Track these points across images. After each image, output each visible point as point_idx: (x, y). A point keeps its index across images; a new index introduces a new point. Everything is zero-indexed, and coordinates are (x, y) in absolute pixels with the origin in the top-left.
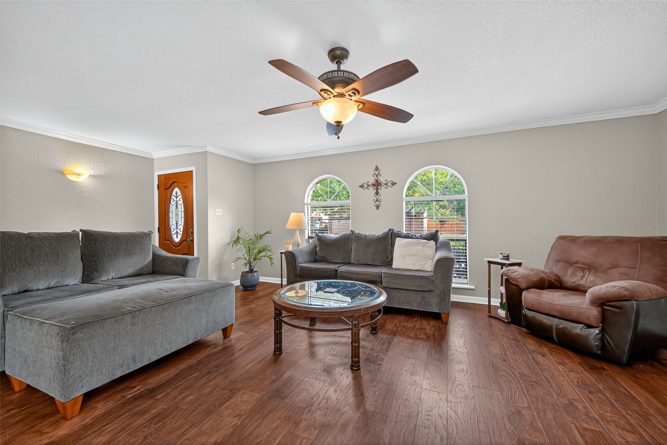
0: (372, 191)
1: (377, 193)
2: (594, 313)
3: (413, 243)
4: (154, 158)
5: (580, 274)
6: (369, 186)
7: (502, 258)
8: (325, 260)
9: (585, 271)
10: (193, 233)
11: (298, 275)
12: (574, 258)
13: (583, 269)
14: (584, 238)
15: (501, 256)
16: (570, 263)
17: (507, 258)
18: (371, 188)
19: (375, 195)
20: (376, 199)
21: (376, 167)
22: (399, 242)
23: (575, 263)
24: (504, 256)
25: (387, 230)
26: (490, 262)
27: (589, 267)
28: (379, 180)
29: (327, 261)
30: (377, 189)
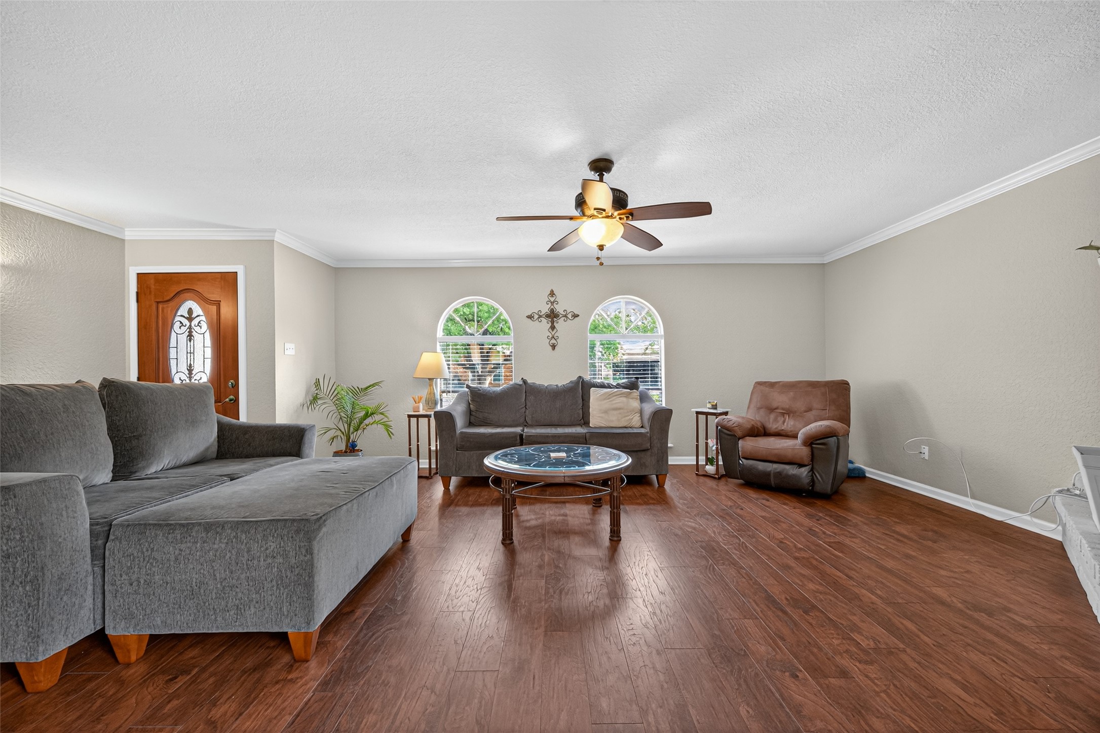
0: (545, 324)
1: (553, 328)
2: (805, 452)
3: (614, 395)
4: (126, 238)
5: (781, 419)
6: (540, 317)
7: (711, 407)
8: (487, 423)
9: (785, 415)
10: (236, 386)
11: (459, 446)
12: (775, 405)
13: (783, 414)
14: (781, 384)
15: (709, 405)
16: (771, 410)
17: (715, 407)
18: (544, 320)
19: (550, 330)
20: (551, 336)
21: (551, 292)
22: (594, 393)
23: (776, 409)
24: (712, 405)
25: (575, 378)
26: (698, 413)
27: (788, 412)
28: (555, 310)
29: (491, 423)
30: (553, 322)
